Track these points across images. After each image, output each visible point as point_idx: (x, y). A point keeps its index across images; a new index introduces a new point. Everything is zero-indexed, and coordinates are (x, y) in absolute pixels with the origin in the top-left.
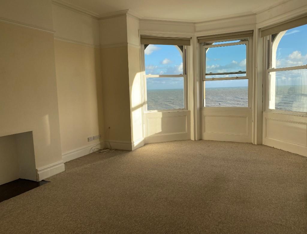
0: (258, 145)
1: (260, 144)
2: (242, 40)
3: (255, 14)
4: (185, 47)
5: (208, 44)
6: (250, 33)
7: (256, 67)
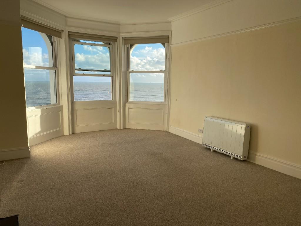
0: (123, 129)
1: (124, 128)
2: (106, 43)
3: (119, 25)
4: (55, 38)
5: (75, 40)
6: (115, 39)
7: (121, 67)
